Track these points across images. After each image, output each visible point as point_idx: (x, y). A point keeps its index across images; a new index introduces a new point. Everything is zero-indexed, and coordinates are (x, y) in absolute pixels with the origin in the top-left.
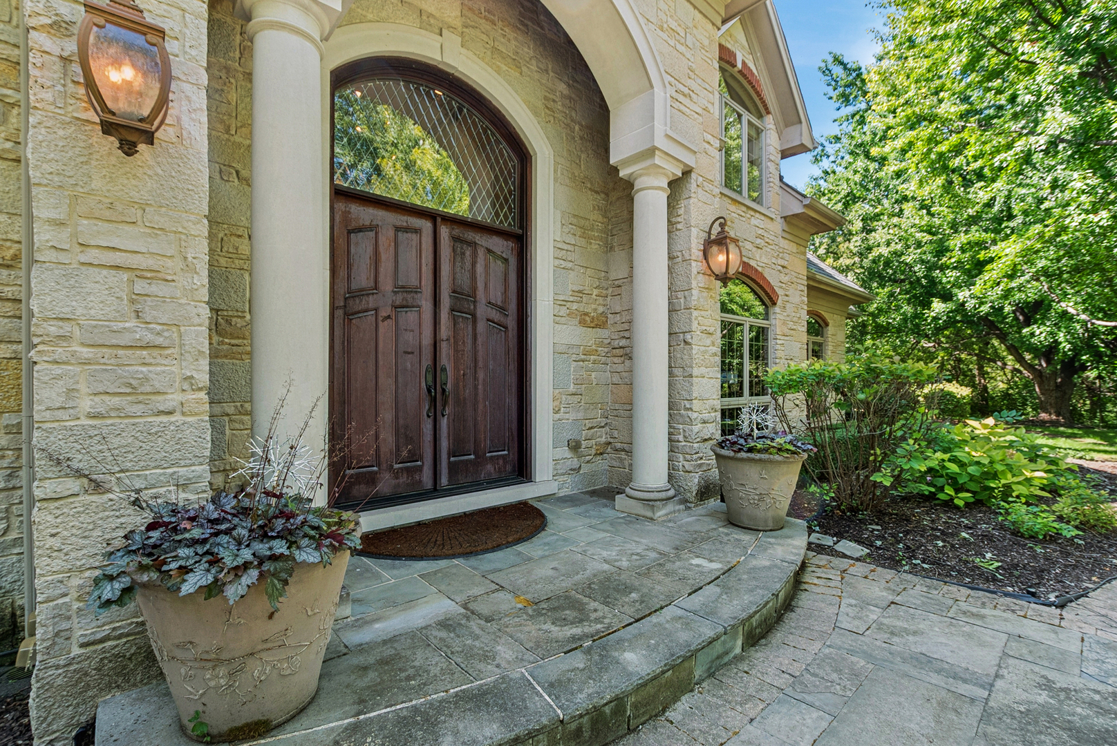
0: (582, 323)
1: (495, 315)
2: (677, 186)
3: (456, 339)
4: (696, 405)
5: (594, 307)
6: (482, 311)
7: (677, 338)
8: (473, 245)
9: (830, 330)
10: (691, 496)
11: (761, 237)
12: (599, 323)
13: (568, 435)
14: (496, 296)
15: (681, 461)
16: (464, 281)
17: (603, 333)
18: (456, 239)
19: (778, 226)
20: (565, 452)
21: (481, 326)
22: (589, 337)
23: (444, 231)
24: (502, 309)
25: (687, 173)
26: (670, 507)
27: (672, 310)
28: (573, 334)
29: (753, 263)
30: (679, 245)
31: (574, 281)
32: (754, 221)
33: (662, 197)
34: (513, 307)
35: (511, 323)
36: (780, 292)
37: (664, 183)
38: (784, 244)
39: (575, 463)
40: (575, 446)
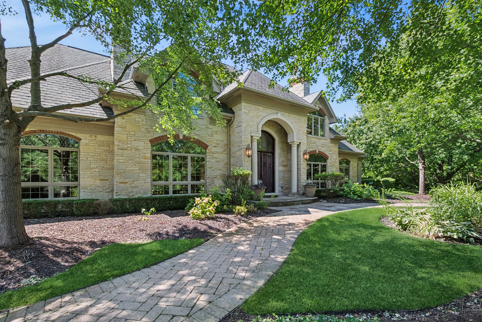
0: (283, 166)
1: (269, 166)
2: (298, 146)
3: (264, 170)
4: (302, 180)
5: (285, 164)
6: (267, 165)
7: (298, 169)
8: (266, 155)
9: (351, 163)
10: (301, 194)
11: (324, 144)
12: (286, 166)
13: (281, 185)
14: (269, 163)
15: (300, 189)
16: (265, 161)
17: (287, 168)
18: (264, 154)
19: (329, 141)
20: (280, 188)
21: (267, 168)
22: (284, 169)
23: (262, 154)
24: (270, 165)
25: (300, 143)
26: (297, 195)
27: (297, 165)
28: (282, 168)
29: (321, 151)
30: (299, 154)
31: (282, 159)
32: (321, 141)
33: (296, 148)
34: (272, 164)
35: (272, 167)
36: (329, 156)
37: (296, 145)
38: (331, 145)
39: (282, 190)
40: (282, 187)
